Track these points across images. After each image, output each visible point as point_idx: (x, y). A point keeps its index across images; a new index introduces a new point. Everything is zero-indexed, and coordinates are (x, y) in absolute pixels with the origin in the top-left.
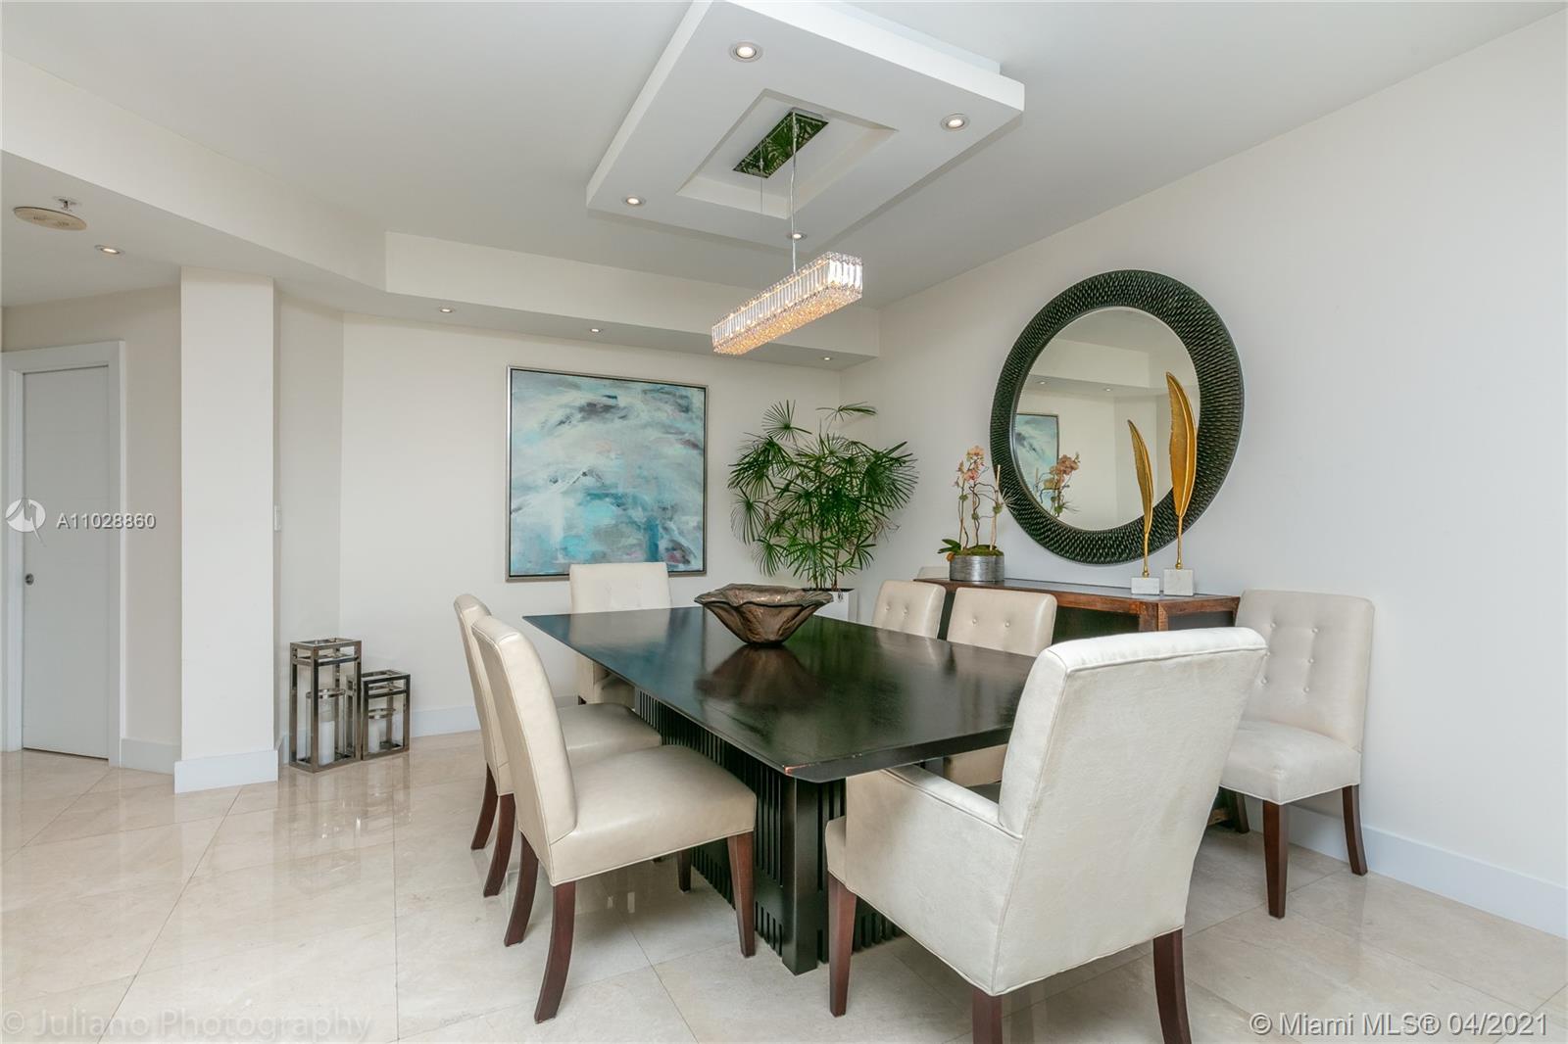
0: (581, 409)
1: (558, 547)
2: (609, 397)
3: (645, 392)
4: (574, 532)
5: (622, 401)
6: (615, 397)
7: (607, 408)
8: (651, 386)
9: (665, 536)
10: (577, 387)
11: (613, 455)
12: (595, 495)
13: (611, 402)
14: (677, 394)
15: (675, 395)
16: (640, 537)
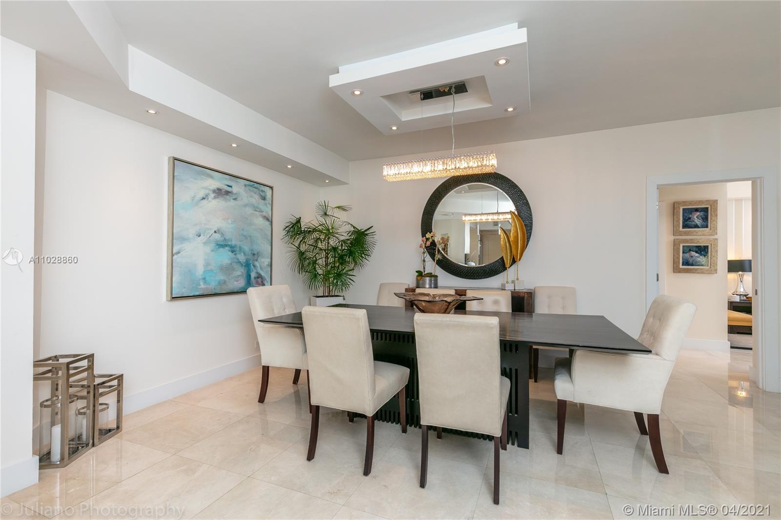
0: (214, 191)
1: (201, 277)
2: (228, 186)
3: (245, 185)
4: (209, 268)
5: (235, 189)
6: (231, 187)
7: (227, 193)
8: (248, 183)
9: (254, 270)
10: (211, 177)
11: (230, 221)
12: (221, 245)
13: (229, 189)
14: (260, 189)
15: (259, 190)
16: (243, 271)
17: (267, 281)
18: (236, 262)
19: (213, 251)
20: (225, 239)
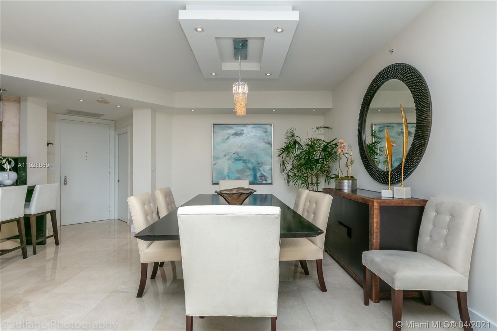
0: (233, 134)
1: (226, 175)
2: (241, 130)
4: (231, 171)
5: (245, 131)
7: (241, 134)
8: (254, 126)
9: (259, 172)
10: (231, 128)
11: (242, 148)
12: (237, 160)
14: (263, 127)
16: (251, 172)
17: (269, 179)
18: (247, 168)
19: (232, 163)
20: (239, 157)
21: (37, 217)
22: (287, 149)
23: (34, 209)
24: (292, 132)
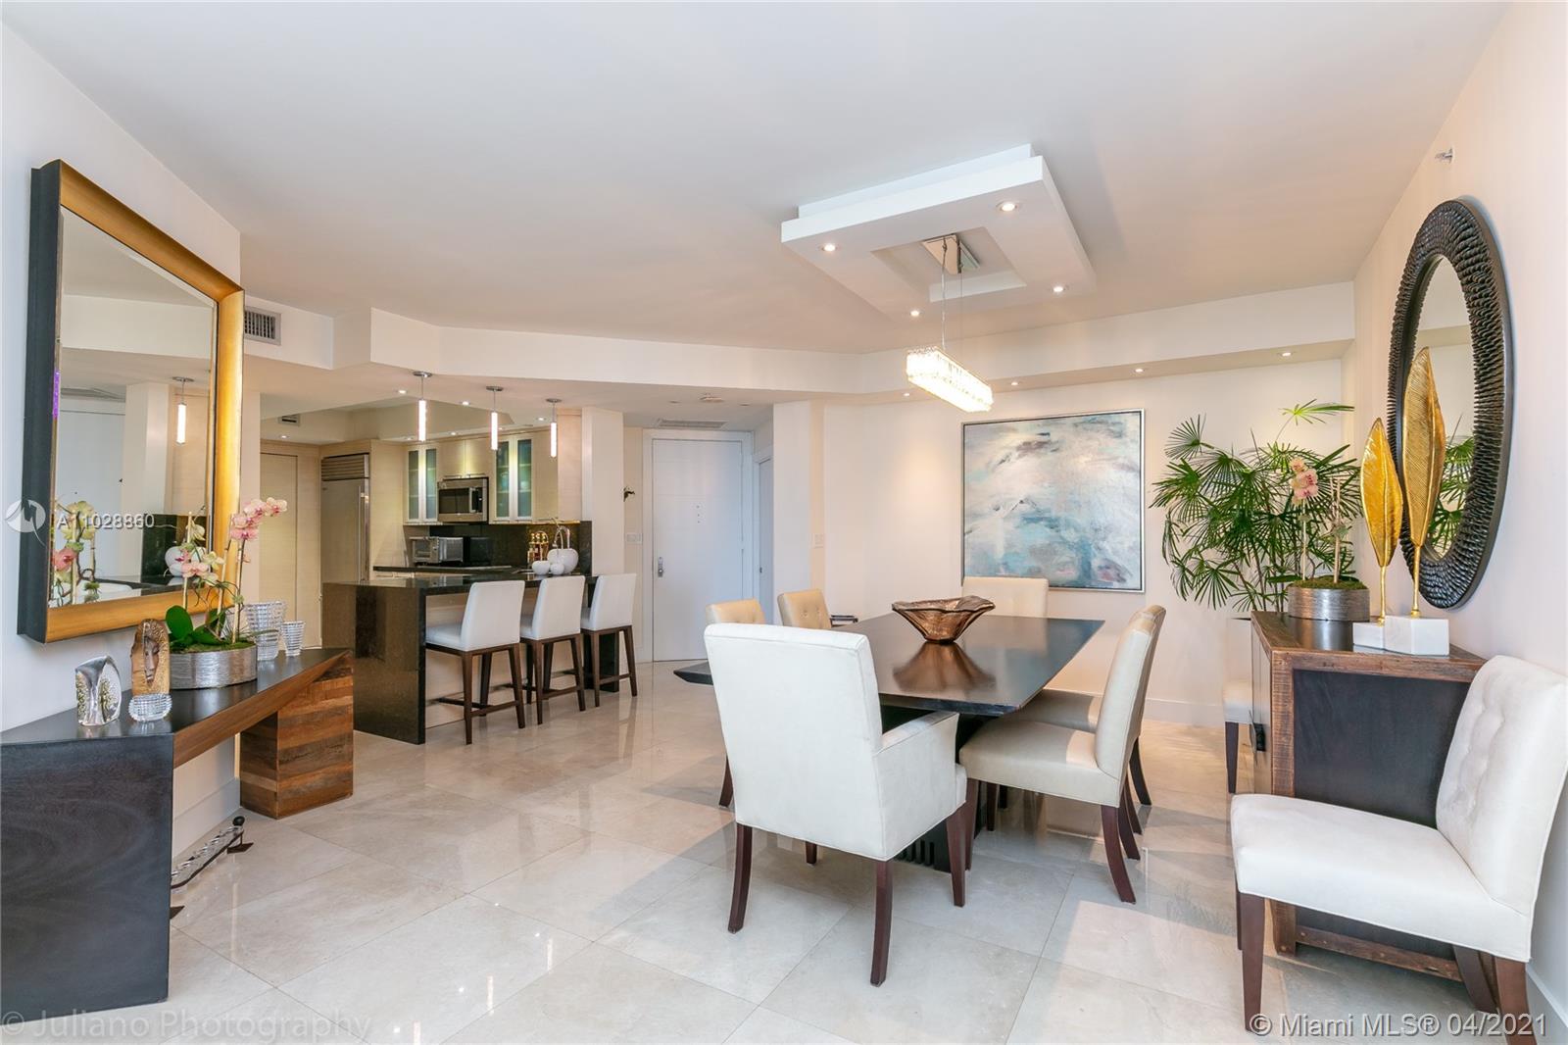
0: (1019, 448)
1: (1000, 562)
2: (1043, 434)
3: (1076, 425)
4: (1013, 550)
5: (1054, 437)
6: (1048, 434)
7: (1041, 445)
8: (1077, 420)
9: (1098, 555)
10: (1014, 430)
11: (1046, 485)
12: (1030, 520)
13: (1044, 439)
14: (1110, 422)
15: (1107, 423)
16: (1074, 555)
17: (1131, 575)
18: (1059, 543)
19: (1018, 527)
20: (1038, 511)
21: (600, 636)
22: (1185, 483)
23: (598, 622)
24: (1193, 433)
